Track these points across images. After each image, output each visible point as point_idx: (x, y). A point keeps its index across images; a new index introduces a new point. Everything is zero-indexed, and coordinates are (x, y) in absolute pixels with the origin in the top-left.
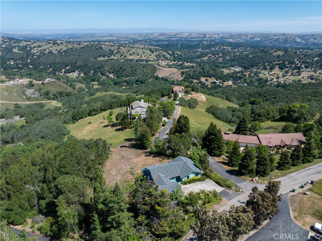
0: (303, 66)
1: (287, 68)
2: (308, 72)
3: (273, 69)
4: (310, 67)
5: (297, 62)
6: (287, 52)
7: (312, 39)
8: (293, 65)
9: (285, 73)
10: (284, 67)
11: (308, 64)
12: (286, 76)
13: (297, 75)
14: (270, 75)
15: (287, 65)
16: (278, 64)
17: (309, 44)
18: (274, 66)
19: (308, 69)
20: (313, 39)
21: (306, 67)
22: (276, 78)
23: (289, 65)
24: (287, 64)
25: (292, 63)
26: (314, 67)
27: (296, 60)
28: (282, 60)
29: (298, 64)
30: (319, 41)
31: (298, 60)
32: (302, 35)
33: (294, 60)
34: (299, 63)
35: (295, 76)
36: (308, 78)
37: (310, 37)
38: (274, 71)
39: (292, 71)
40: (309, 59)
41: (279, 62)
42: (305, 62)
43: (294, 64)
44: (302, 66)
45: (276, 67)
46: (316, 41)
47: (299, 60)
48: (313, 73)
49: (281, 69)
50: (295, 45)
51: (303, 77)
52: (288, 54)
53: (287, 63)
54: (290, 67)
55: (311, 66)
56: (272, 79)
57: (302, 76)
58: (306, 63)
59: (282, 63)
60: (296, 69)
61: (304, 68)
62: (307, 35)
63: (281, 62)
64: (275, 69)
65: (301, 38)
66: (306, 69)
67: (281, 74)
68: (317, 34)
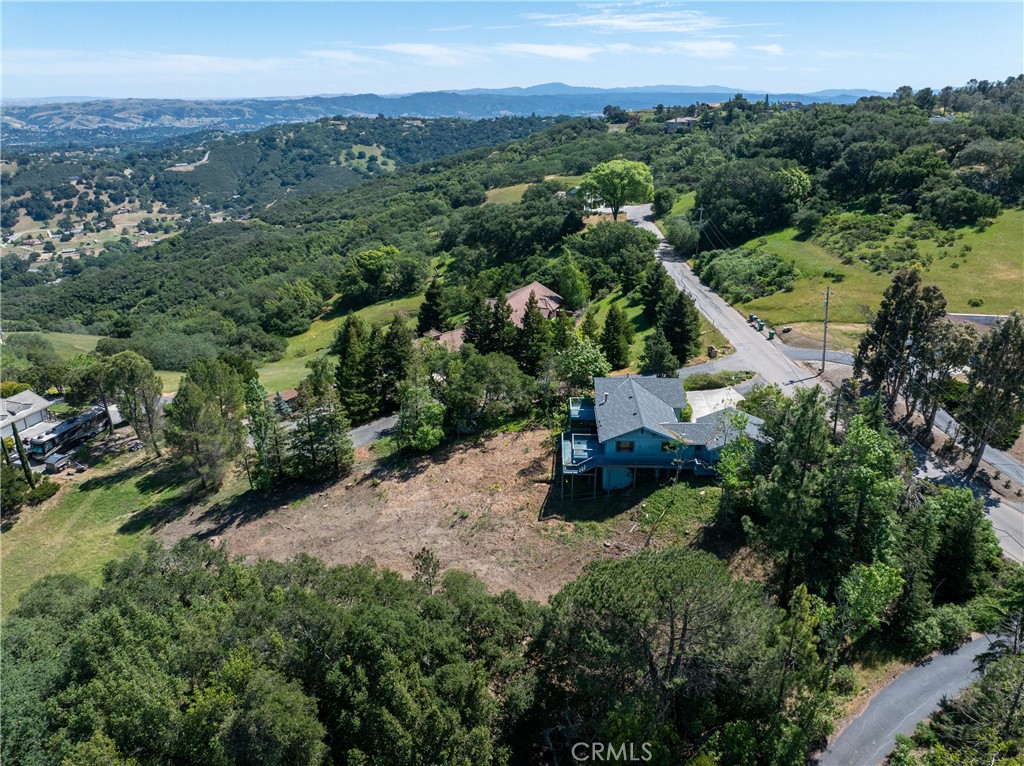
0: (105, 198)
1: (59, 210)
2: (129, 211)
3: (14, 224)
4: (127, 199)
5: (81, 188)
6: (28, 161)
7: (57, 120)
8: (75, 200)
9: (61, 227)
10: (46, 211)
11: (115, 189)
12: (72, 235)
13: (104, 228)
14: (15, 244)
15: (56, 204)
16: (21, 205)
17: (59, 133)
18: (8, 212)
19: (122, 205)
20: (63, 121)
21: (116, 200)
22: (45, 249)
23: (63, 202)
24: (54, 200)
25: (67, 193)
26: (138, 196)
27: (74, 183)
28: (30, 189)
29: (87, 194)
30: (82, 125)
31: (79, 183)
32: (21, 108)
33: (69, 183)
34: (91, 192)
35: (98, 231)
36: (140, 230)
37: (48, 113)
38: (19, 231)
39: (79, 219)
40: (111, 174)
41: (22, 198)
42: (105, 184)
43: (75, 196)
44: (101, 197)
45: (18, 215)
46: (72, 125)
47: (84, 181)
48: (143, 215)
49: (40, 217)
50: (16, 140)
51: (124, 229)
52: (33, 168)
53: (52, 197)
54: (68, 206)
55: (127, 195)
56: (34, 257)
57: (118, 229)
58: (109, 187)
59: (33, 197)
60: (90, 211)
61: (111, 204)
62: (35, 107)
63: (28, 195)
64: (18, 222)
65: (20, 117)
66: (119, 206)
67: (50, 233)
68: (67, 104)
